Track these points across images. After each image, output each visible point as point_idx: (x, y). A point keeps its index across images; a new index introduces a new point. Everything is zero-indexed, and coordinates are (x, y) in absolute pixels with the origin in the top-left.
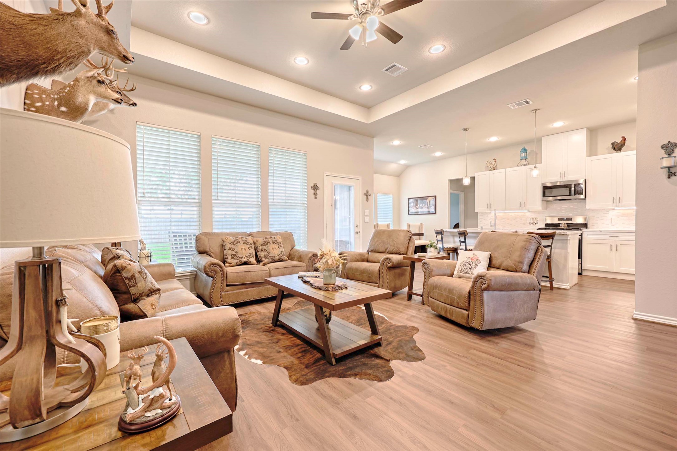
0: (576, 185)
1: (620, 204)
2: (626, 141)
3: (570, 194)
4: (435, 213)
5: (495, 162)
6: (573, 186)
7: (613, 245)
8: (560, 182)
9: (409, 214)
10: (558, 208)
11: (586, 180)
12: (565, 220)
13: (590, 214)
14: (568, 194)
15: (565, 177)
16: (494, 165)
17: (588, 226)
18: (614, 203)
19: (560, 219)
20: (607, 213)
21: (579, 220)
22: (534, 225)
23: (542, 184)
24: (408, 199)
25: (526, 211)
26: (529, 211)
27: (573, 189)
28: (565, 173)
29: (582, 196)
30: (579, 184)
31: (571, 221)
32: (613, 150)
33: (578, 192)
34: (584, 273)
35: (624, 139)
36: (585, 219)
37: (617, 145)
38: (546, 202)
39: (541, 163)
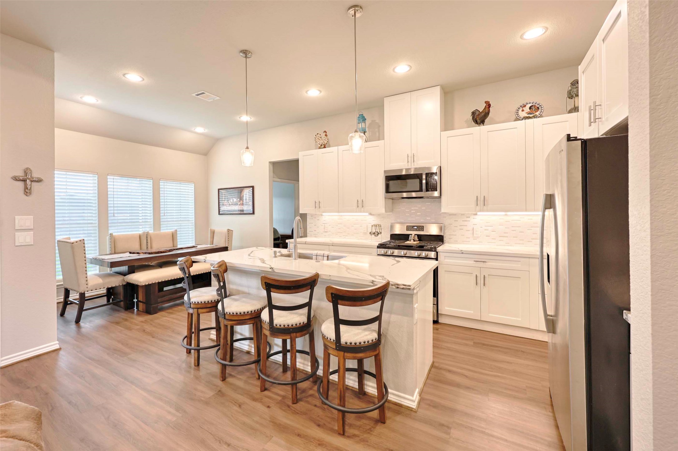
0: (428, 175)
1: (485, 207)
2: (490, 109)
3: (421, 190)
4: (253, 213)
5: (326, 135)
6: (424, 177)
7: (478, 275)
8: (407, 170)
9: (219, 214)
10: (407, 210)
11: (441, 167)
12: (416, 230)
13: (447, 221)
14: (418, 189)
15: (414, 161)
16: (324, 141)
17: (445, 239)
18: (477, 205)
19: (409, 228)
20: (468, 219)
21: (433, 230)
22: (375, 236)
23: (385, 172)
24: (219, 190)
25: (367, 214)
26: (371, 214)
27: (424, 181)
28: (414, 156)
29: (436, 194)
30: (432, 174)
31: (423, 231)
32: (474, 123)
33: (431, 187)
34: (441, 320)
35: (488, 105)
36: (441, 229)
37: (479, 115)
38: (391, 200)
39: (384, 139)
